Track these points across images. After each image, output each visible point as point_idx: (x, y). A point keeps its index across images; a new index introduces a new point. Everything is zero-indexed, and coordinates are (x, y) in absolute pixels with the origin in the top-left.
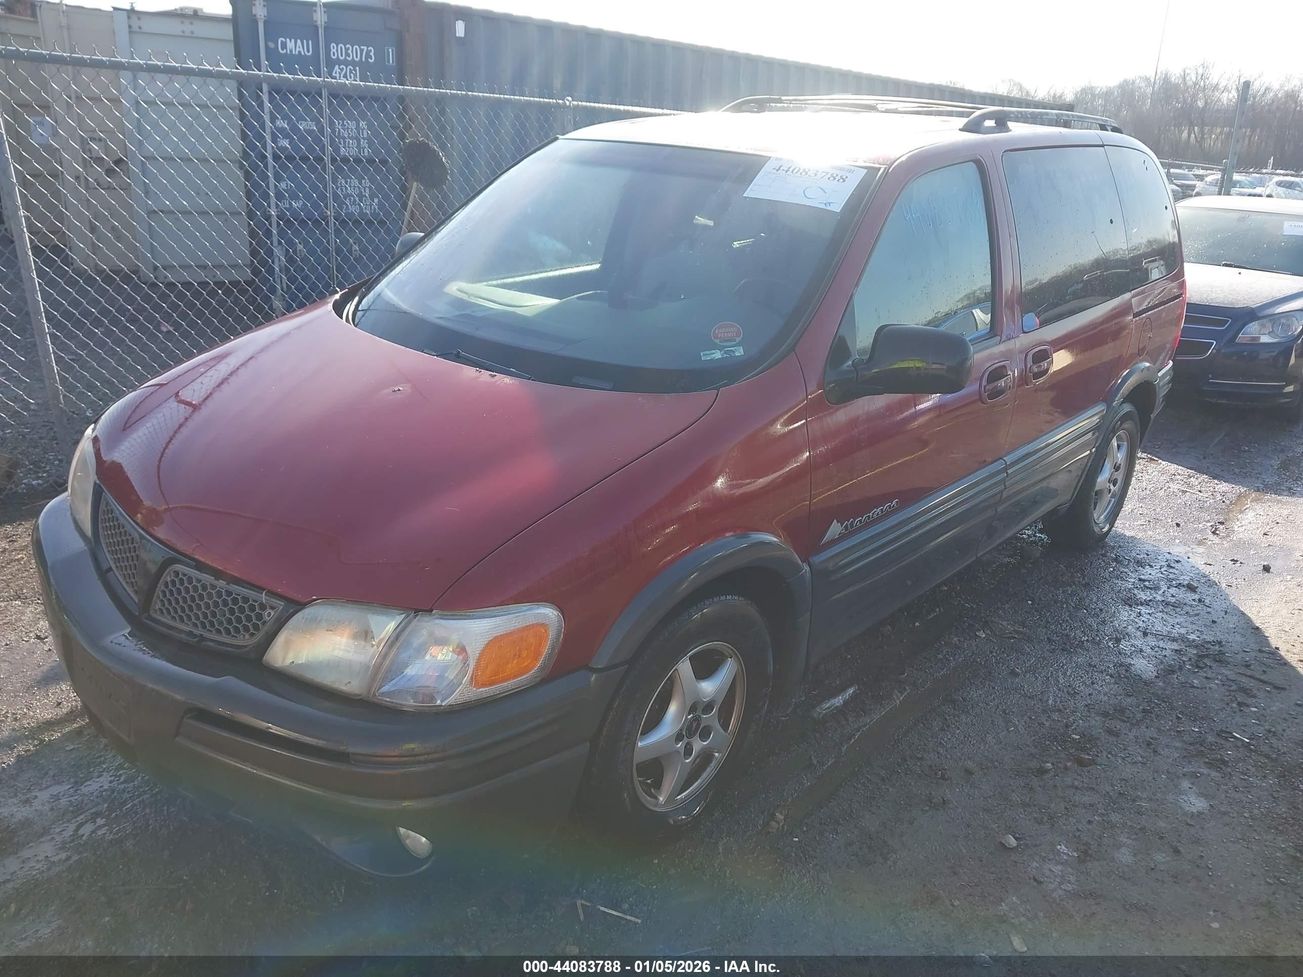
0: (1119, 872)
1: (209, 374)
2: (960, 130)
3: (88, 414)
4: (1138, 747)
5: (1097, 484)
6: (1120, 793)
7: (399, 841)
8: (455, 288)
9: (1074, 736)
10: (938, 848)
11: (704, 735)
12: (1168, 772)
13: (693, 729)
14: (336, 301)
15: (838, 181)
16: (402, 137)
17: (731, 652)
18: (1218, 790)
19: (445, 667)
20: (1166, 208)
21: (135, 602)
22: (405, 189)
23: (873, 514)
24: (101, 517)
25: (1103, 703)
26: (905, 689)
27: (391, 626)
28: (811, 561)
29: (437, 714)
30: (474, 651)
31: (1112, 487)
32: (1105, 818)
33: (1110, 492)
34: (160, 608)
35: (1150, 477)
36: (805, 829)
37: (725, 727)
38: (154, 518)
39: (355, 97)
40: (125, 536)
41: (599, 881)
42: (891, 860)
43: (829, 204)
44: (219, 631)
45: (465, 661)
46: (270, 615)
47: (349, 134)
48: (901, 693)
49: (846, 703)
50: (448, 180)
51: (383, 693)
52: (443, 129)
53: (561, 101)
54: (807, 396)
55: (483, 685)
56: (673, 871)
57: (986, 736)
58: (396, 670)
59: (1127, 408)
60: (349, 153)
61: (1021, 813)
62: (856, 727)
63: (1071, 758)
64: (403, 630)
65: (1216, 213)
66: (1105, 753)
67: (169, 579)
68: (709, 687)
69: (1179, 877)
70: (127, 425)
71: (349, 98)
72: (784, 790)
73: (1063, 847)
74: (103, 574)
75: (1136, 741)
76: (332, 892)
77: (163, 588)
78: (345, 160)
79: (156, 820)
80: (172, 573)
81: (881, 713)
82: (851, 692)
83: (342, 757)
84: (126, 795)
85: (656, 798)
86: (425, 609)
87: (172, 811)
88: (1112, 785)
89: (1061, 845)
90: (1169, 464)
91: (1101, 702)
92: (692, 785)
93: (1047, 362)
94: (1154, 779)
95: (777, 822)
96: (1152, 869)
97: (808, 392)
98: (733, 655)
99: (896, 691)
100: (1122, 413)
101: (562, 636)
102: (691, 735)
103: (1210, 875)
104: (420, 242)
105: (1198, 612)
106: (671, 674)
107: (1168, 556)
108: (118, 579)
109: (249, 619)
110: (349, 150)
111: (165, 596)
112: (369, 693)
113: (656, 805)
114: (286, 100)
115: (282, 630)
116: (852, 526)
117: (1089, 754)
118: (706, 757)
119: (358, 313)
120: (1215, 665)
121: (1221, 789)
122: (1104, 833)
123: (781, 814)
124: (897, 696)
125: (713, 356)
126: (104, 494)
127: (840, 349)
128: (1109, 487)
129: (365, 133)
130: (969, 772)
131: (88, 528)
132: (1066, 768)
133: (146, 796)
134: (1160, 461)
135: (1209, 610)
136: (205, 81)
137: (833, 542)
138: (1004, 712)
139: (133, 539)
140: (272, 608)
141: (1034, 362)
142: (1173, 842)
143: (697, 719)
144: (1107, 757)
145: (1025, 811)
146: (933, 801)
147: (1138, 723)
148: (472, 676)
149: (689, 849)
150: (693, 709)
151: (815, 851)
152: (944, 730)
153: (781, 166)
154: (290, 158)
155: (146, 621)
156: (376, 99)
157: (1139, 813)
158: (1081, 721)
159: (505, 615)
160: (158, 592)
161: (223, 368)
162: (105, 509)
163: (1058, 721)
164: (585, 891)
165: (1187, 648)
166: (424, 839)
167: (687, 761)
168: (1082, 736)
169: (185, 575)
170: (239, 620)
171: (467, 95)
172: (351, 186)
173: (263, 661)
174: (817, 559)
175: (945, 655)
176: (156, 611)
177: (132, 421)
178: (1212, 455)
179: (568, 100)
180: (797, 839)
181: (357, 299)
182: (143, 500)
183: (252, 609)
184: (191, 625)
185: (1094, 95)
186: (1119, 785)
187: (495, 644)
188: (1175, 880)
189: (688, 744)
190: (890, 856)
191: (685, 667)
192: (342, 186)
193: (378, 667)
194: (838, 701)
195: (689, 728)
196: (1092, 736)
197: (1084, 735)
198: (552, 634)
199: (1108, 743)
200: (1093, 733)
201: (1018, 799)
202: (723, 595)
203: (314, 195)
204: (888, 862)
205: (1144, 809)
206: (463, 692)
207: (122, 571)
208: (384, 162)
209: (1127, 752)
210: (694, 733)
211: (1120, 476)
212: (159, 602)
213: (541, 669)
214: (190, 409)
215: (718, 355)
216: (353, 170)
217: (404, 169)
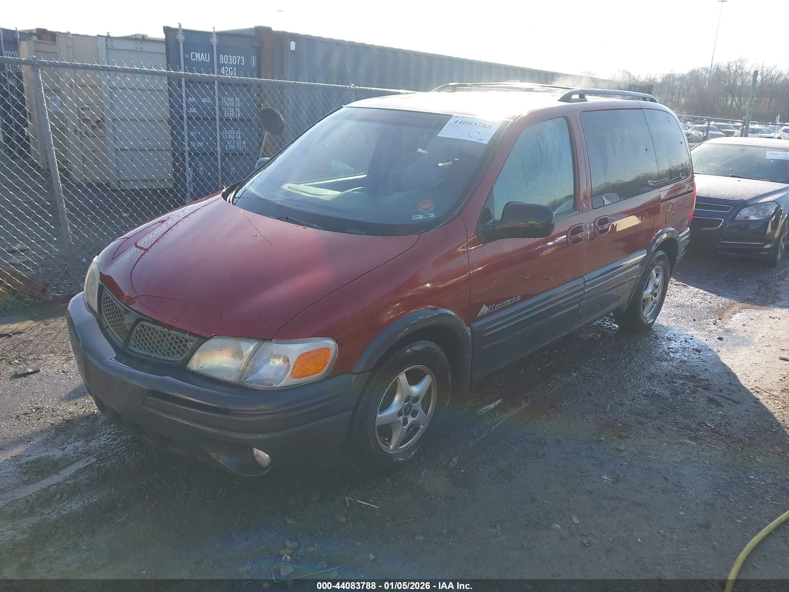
0: (634, 488)
1: (158, 229)
2: (558, 101)
3: (84, 261)
4: (653, 430)
5: (644, 296)
6: (640, 452)
7: (253, 457)
8: (287, 186)
9: (619, 425)
10: (538, 476)
11: (414, 414)
12: (667, 442)
13: (408, 410)
14: (223, 193)
15: (487, 128)
16: (260, 106)
17: (428, 372)
18: (693, 451)
19: (279, 368)
20: (681, 143)
21: (121, 343)
22: (261, 135)
23: (506, 302)
24: (102, 301)
25: (637, 409)
26: (528, 401)
27: (251, 348)
28: (471, 325)
29: (274, 391)
30: (293, 359)
31: (654, 298)
32: (630, 464)
33: (652, 300)
34: (134, 345)
35: (682, 295)
36: (468, 466)
37: (426, 412)
38: (131, 300)
39: (234, 85)
40: (116, 309)
41: (358, 489)
42: (513, 481)
43: (482, 140)
44: (164, 355)
45: (289, 366)
46: (190, 345)
47: (230, 105)
48: (526, 403)
49: (496, 407)
50: (285, 130)
51: (247, 381)
52: (282, 102)
53: (348, 86)
54: (467, 240)
55: (297, 377)
56: (397, 485)
57: (570, 424)
58: (254, 370)
59: (661, 253)
60: (229, 115)
61: (585, 461)
62: (500, 419)
63: (616, 435)
64: (257, 349)
65: (727, 147)
66: (635, 433)
67: (139, 329)
68: (415, 390)
69: (665, 491)
70: (115, 256)
71: (230, 85)
72: (458, 448)
73: (606, 476)
74: (103, 329)
75: (652, 427)
76: (220, 492)
77: (135, 334)
78: (228, 119)
79: (129, 458)
80: (140, 326)
81: (514, 412)
82: (499, 402)
83: (227, 412)
84: (113, 447)
85: (389, 447)
86: (268, 339)
87: (137, 454)
88: (636, 448)
89: (604, 476)
90: (695, 288)
91: (636, 408)
92: (408, 442)
93: (608, 225)
94: (659, 445)
95: (454, 463)
96: (651, 487)
97: (468, 237)
98: (429, 373)
99: (523, 401)
100: (658, 255)
101: (337, 355)
102: (406, 414)
103: (682, 490)
104: (268, 163)
105: (698, 365)
106: (395, 380)
107: (686, 336)
108: (111, 331)
109: (180, 347)
110: (230, 114)
111: (136, 337)
112: (240, 380)
113: (388, 450)
114: (196, 87)
115: (195, 353)
116: (494, 309)
117: (626, 433)
118: (415, 427)
119: (235, 199)
120: (703, 391)
121: (695, 451)
122: (628, 470)
123: (456, 459)
124: (523, 404)
125: (419, 217)
126: (104, 289)
127: (487, 214)
128: (652, 297)
129: (239, 104)
130: (559, 441)
131: (96, 308)
132: (612, 440)
133: (124, 447)
134: (689, 286)
135: (704, 363)
136: (153, 77)
137: (484, 317)
138: (582, 412)
139: (120, 311)
140: (192, 341)
141: (599, 225)
142: (665, 474)
143: (410, 406)
144: (636, 435)
145: (587, 460)
146: (538, 454)
147: (655, 419)
148: (292, 372)
149: (406, 474)
150: (407, 399)
151: (473, 477)
152: (548, 421)
153: (457, 121)
154: (198, 119)
155: (126, 351)
156: (245, 85)
157: (649, 461)
158: (624, 418)
159: (308, 342)
160: (133, 336)
161: (164, 227)
162: (105, 297)
163: (612, 417)
164: (350, 493)
165: (689, 383)
166: (268, 456)
167: (405, 427)
168: (623, 424)
169: (147, 327)
170: (175, 348)
171: (295, 83)
172: (231, 134)
173: (187, 368)
174: (475, 325)
175: (552, 385)
176: (131, 346)
177: (117, 254)
178: (720, 283)
179: (352, 85)
180: (463, 471)
181: (234, 192)
182: (124, 293)
183: (181, 342)
184: (150, 352)
185: (674, 79)
186: (640, 448)
187: (303, 357)
188: (663, 492)
189: (405, 418)
190: (512, 479)
191: (403, 378)
192: (225, 134)
193: (244, 370)
194: (492, 406)
195: (406, 409)
196: (629, 424)
197: (625, 424)
198: (332, 354)
199: (637, 428)
200: (630, 423)
201: (584, 454)
202: (422, 341)
203: (211, 138)
204: (511, 483)
205: (651, 459)
206: (287, 381)
207: (114, 327)
208: (249, 120)
209: (647, 432)
210: (408, 413)
211: (659, 291)
212: (133, 341)
213: (327, 371)
214: (143, 251)
215: (421, 217)
216: (232, 125)
217: (260, 124)
